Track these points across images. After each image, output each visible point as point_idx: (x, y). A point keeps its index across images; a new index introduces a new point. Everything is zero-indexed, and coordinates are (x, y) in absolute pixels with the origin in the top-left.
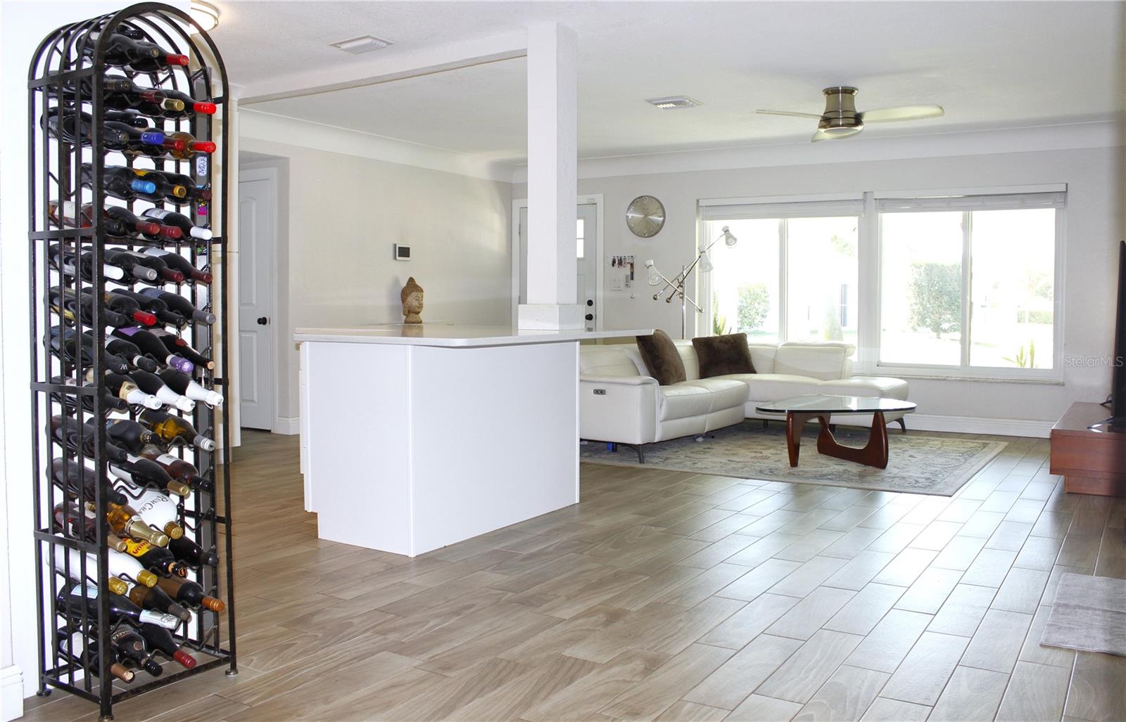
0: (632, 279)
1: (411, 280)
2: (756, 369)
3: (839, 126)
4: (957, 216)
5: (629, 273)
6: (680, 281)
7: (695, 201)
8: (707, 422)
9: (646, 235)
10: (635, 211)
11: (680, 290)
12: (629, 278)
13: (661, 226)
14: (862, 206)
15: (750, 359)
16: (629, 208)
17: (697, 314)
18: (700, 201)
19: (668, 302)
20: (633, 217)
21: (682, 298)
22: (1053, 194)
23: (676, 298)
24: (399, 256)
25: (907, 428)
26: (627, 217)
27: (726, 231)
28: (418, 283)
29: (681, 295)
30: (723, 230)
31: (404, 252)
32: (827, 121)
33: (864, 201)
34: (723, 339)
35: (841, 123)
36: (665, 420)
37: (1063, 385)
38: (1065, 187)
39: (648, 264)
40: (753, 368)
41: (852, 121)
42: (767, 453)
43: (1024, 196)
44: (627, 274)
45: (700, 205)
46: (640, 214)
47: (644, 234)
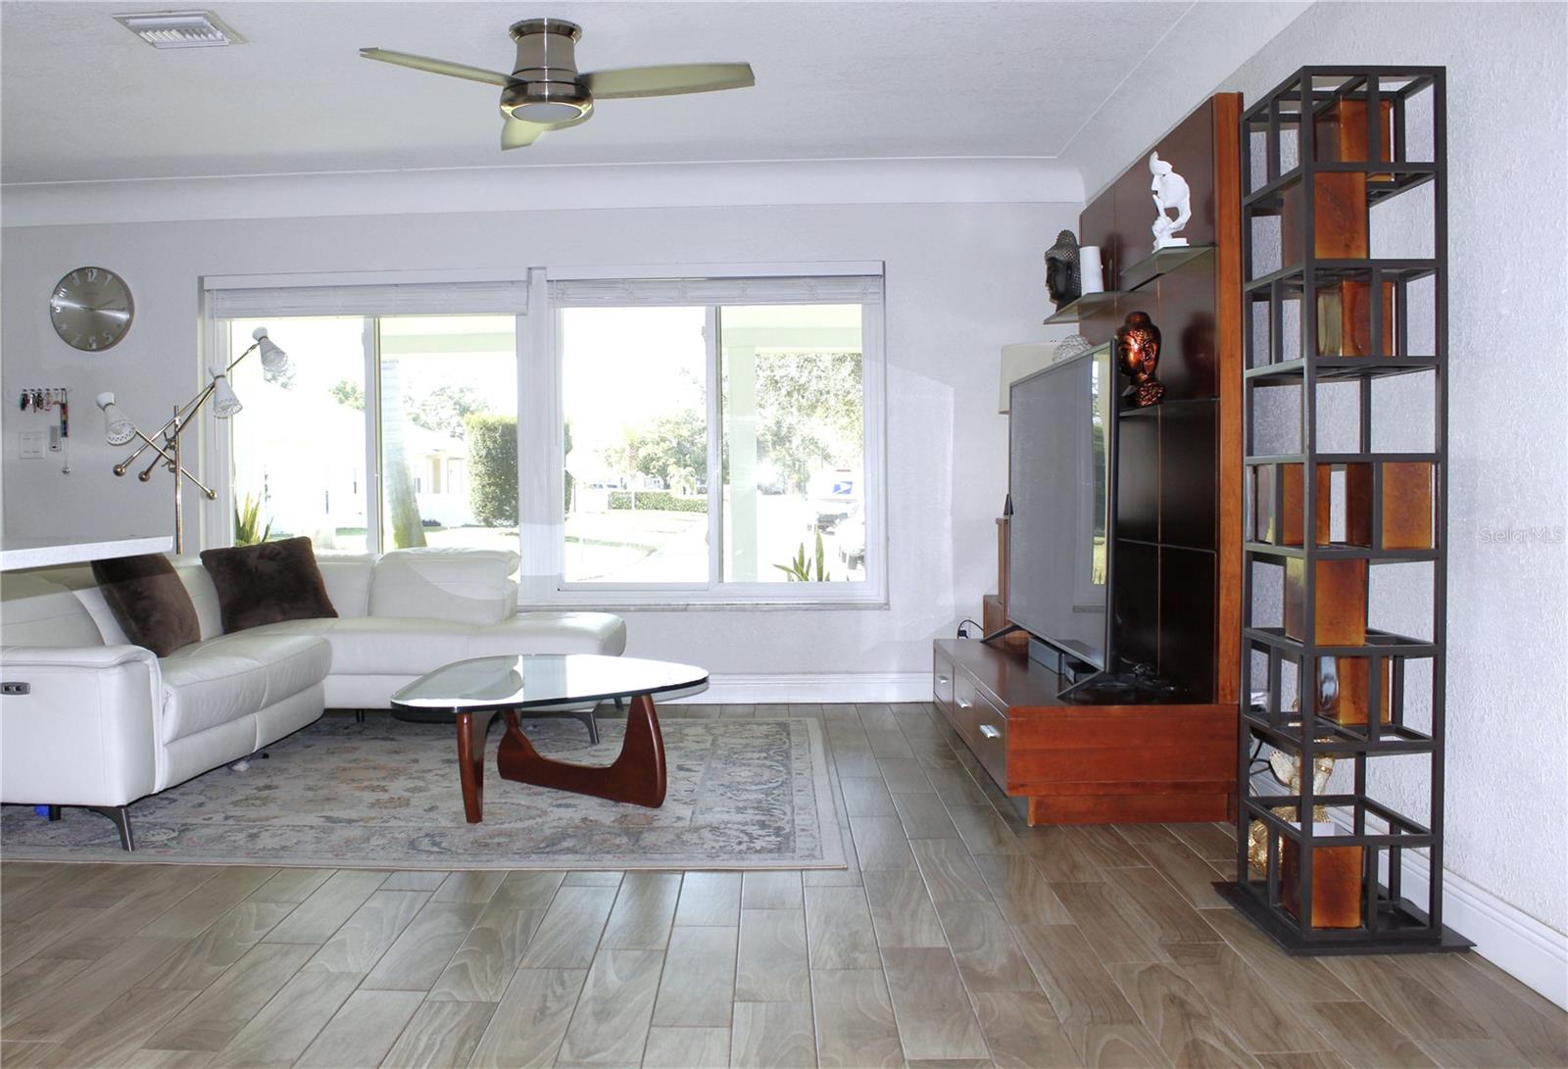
0: (65, 434)
2: (333, 607)
3: (541, 99)
4: (692, 318)
5: (58, 423)
6: (169, 436)
7: (196, 281)
8: (258, 729)
9: (94, 346)
10: (67, 297)
11: (170, 454)
12: (59, 432)
13: (129, 322)
14: (524, 295)
15: (323, 588)
16: (55, 293)
17: (202, 503)
18: (206, 279)
19: (142, 479)
20: (64, 308)
21: (174, 471)
22: (862, 279)
23: (161, 472)
26: (52, 309)
27: (262, 339)
29: (172, 466)
30: (254, 337)
32: (518, 90)
33: (527, 284)
34: (267, 552)
35: (547, 93)
36: (176, 738)
37: (886, 607)
38: (881, 268)
39: (104, 402)
40: (330, 606)
41: (571, 90)
42: (398, 787)
43: (813, 282)
44: (53, 424)
45: (206, 288)
46: (79, 304)
47: (91, 346)
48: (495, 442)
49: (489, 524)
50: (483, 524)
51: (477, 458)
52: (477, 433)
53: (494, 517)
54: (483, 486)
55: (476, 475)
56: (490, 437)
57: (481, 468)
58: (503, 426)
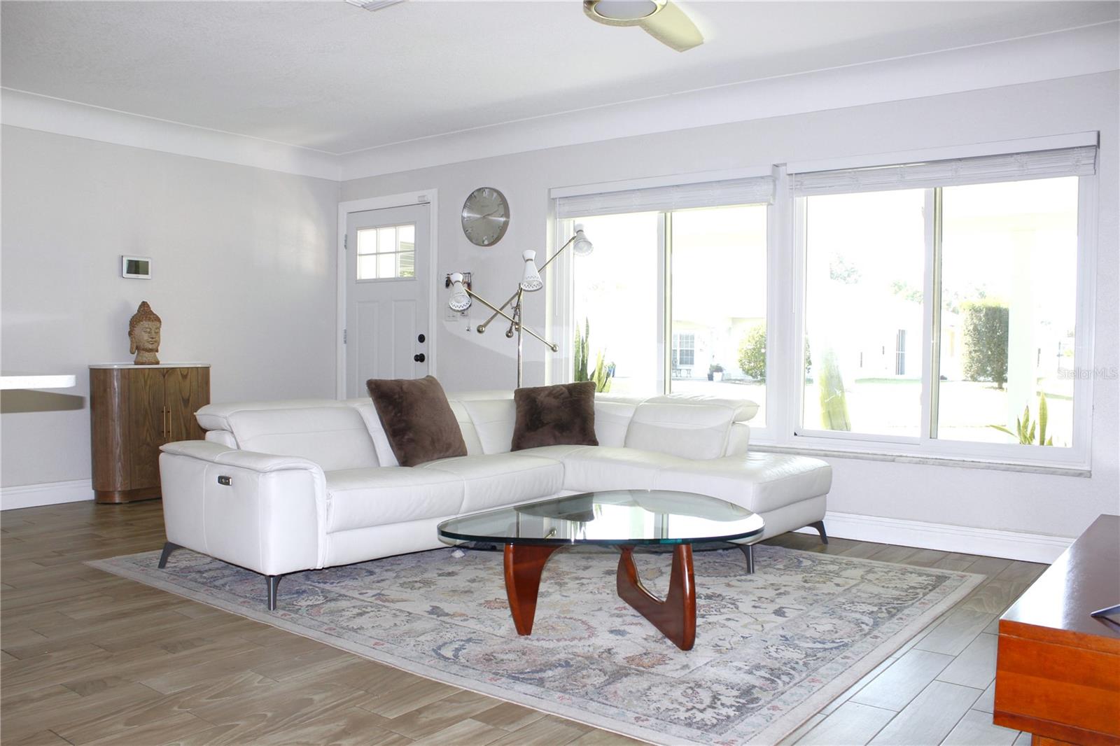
1: (144, 304)
2: (598, 438)
4: (914, 199)
7: (547, 191)
9: (485, 243)
10: (472, 210)
11: (516, 318)
13: (506, 224)
14: (771, 187)
15: (592, 422)
16: (465, 206)
18: (553, 191)
19: (507, 336)
20: (469, 217)
21: (519, 332)
22: (1074, 152)
24: (128, 273)
25: (828, 534)
26: (463, 218)
27: (579, 232)
28: (154, 309)
29: (517, 326)
31: (136, 267)
33: (774, 178)
34: (554, 392)
37: (1088, 475)
38: (1096, 139)
40: (594, 435)
43: (1025, 158)
45: (552, 197)
46: (478, 214)
47: (483, 242)
48: (980, 319)
49: (974, 379)
50: (970, 379)
51: (966, 332)
52: (968, 313)
53: (979, 375)
54: (970, 352)
55: (966, 344)
56: (976, 316)
57: (969, 339)
58: (986, 309)
